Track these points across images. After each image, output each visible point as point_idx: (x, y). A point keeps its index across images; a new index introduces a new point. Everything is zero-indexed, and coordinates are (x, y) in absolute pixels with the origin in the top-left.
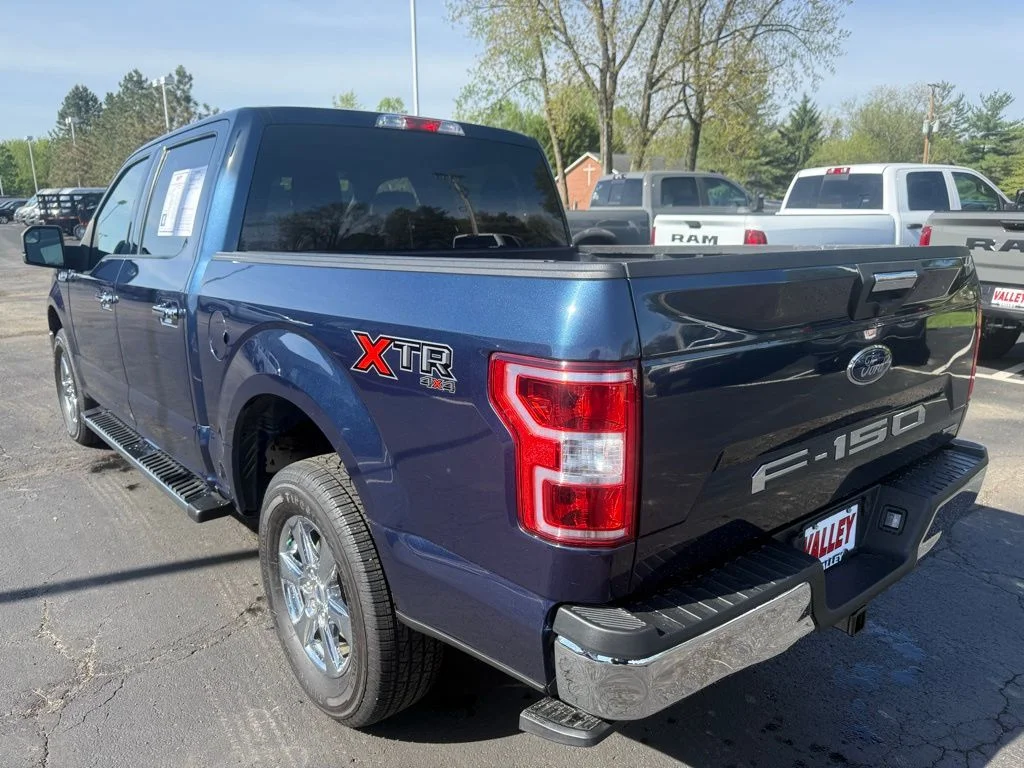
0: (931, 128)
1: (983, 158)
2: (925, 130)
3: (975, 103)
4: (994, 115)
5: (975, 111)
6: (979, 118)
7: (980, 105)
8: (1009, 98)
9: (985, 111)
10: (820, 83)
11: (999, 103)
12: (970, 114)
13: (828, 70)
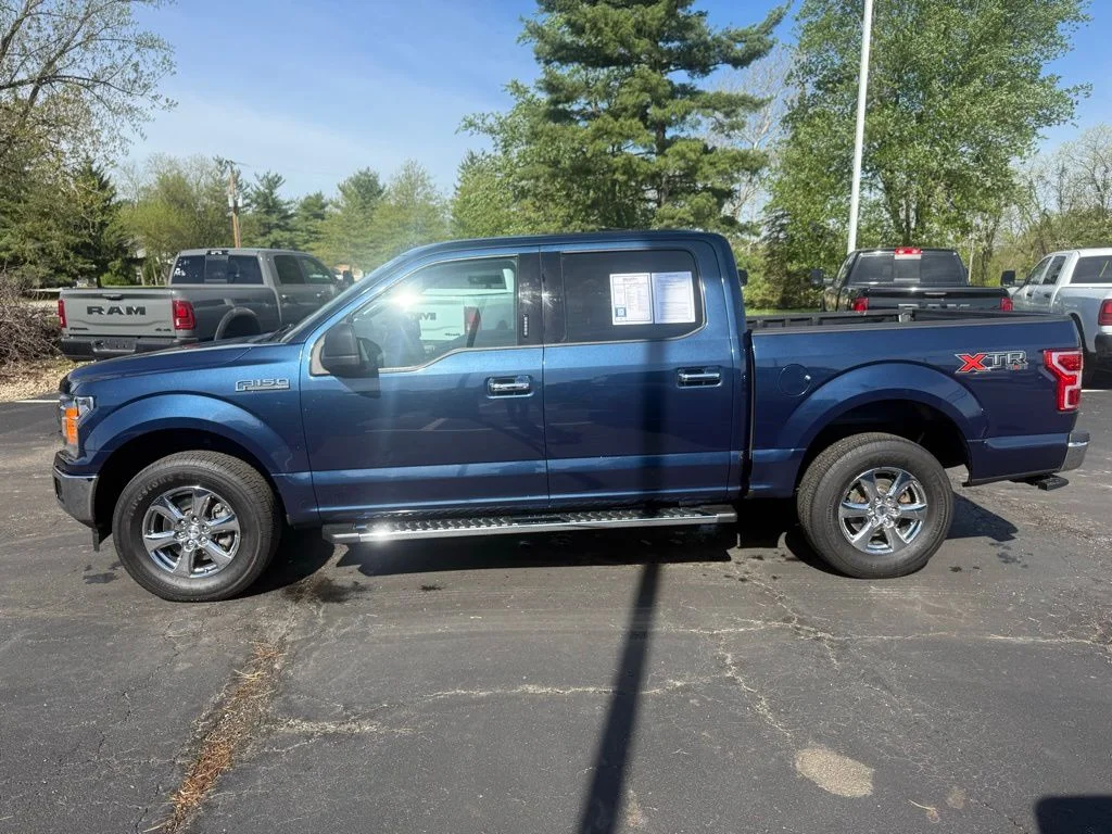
0: (236, 203)
1: (269, 233)
2: (231, 204)
3: (252, 180)
4: (272, 194)
5: (255, 189)
6: (259, 194)
7: (258, 184)
8: (280, 179)
9: (262, 188)
10: (130, 147)
11: (273, 183)
12: (249, 190)
13: (137, 134)
